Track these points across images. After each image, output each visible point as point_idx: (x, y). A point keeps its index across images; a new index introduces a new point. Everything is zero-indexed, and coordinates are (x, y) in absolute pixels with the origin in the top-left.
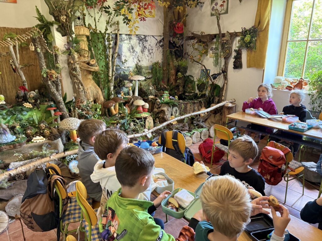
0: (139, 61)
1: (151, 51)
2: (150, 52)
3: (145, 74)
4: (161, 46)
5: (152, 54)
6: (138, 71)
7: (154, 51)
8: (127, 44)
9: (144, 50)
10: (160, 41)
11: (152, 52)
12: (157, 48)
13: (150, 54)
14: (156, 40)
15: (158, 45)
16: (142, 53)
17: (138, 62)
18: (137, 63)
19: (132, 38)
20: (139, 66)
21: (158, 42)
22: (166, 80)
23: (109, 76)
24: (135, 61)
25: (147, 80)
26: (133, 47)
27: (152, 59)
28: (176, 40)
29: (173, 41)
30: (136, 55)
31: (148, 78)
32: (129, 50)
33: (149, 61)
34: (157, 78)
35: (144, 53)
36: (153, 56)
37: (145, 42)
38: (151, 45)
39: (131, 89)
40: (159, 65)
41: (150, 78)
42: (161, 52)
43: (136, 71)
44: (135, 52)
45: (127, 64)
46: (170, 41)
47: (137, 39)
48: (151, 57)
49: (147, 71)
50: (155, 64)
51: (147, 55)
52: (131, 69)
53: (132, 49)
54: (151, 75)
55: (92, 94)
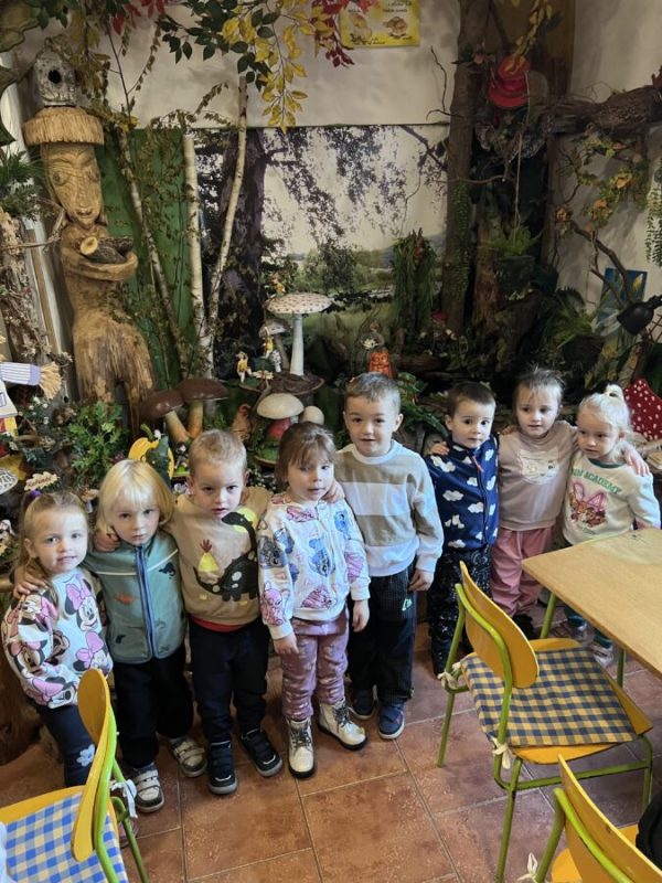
0: (340, 232)
1: (393, 190)
2: (390, 194)
3: (364, 284)
4: (444, 167)
5: (399, 202)
6: (336, 273)
7: (408, 189)
8: (286, 167)
9: (361, 186)
10: (441, 149)
11: (401, 194)
12: (424, 178)
13: (392, 201)
14: (424, 141)
15: (431, 162)
16: (354, 200)
17: (333, 235)
18: (330, 240)
19: (308, 140)
20: (337, 251)
21: (429, 151)
22: (456, 307)
23: (193, 296)
24: (318, 234)
25: (373, 305)
26: (311, 178)
27: (400, 221)
28: (499, 138)
29: (489, 144)
30: (324, 208)
31: (380, 301)
32: (294, 191)
33: (383, 231)
34: (415, 299)
35: (362, 197)
36: (403, 211)
37: (367, 154)
38: (398, 165)
39: (270, 346)
40: (421, 250)
41: (387, 299)
42: (442, 192)
43: (324, 271)
44: (322, 199)
45: (286, 244)
46: (479, 144)
47: (332, 145)
48: (396, 216)
49: (375, 271)
50: (402, 246)
51: (378, 208)
52: (301, 265)
53: (309, 184)
54: (391, 287)
55: (106, 360)
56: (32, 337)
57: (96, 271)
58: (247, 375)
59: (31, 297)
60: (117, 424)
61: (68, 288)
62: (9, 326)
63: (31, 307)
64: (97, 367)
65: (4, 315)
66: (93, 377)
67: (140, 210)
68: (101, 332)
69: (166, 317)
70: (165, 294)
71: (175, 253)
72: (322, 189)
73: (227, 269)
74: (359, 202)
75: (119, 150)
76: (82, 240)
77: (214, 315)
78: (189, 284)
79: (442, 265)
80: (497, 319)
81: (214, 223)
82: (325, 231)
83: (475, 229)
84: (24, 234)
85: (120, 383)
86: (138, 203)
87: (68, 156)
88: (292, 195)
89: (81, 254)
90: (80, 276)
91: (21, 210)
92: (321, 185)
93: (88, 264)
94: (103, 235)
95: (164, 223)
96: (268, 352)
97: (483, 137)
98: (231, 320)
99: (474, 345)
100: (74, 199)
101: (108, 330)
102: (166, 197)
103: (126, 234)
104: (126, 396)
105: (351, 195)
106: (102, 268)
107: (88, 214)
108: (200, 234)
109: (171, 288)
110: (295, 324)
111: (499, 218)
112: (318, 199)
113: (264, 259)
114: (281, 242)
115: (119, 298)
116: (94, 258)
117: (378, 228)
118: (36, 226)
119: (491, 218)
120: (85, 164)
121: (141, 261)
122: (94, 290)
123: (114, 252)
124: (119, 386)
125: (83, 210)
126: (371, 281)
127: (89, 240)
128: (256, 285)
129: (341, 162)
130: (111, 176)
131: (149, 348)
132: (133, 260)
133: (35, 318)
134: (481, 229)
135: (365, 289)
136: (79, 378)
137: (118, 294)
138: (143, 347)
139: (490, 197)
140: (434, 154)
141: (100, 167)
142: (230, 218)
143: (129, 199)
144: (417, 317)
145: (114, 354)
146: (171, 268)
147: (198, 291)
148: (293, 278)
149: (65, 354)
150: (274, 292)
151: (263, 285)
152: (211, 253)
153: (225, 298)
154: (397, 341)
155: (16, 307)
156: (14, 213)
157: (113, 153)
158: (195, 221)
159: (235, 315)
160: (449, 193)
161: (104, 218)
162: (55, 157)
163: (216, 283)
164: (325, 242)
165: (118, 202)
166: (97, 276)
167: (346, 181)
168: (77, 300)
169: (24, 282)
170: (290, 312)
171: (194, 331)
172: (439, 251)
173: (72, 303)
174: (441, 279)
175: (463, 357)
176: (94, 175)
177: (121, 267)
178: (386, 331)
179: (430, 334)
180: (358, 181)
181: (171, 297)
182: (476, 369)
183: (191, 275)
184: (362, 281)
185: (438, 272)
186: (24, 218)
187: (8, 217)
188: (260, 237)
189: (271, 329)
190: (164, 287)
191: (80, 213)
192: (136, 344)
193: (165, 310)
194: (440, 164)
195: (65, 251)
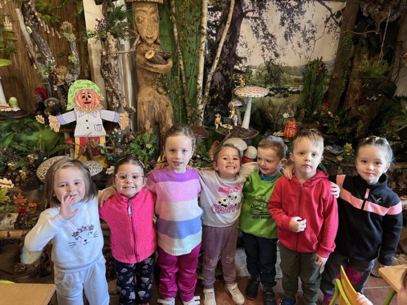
0: (277, 55)
1: (309, 35)
2: (307, 37)
3: (286, 84)
4: (340, 24)
5: (311, 42)
6: (272, 77)
7: (317, 35)
8: (253, 20)
9: (291, 32)
10: (339, 14)
11: (312, 38)
12: (327, 29)
13: (307, 41)
14: (329, 9)
15: (332, 21)
16: (287, 40)
17: (273, 57)
18: (271, 60)
19: (267, 6)
20: (274, 65)
21: (332, 15)
22: (335, 100)
23: (197, 83)
24: (265, 56)
25: (289, 95)
26: (265, 26)
27: (311, 52)
28: (375, 10)
29: (368, 13)
30: (270, 42)
31: (293, 93)
32: (256, 33)
33: (300, 57)
34: (314, 94)
35: (291, 38)
36: (312, 46)
37: (297, 15)
38: (313, 22)
39: (233, 112)
40: (321, 68)
41: (298, 92)
42: (336, 38)
43: (266, 75)
44: (270, 37)
45: (248, 60)
46: (362, 13)
47: (279, 10)
48: (308, 49)
49: (293, 77)
50: (310, 65)
51: (299, 44)
52: (254, 71)
53: (264, 30)
54: (300, 86)
55: (151, 113)
56: (117, 98)
57: (152, 67)
58: (219, 125)
59: (119, 78)
60: (154, 144)
61: (138, 75)
62: (107, 92)
63: (118, 83)
64: (147, 115)
65: (106, 86)
66: (145, 120)
67: (176, 38)
68: (151, 98)
69: (183, 93)
70: (184, 81)
71: (191, 61)
72: (271, 32)
73: (217, 71)
74: (289, 41)
75: (170, 7)
76: (147, 51)
77: (207, 94)
78: (196, 77)
79: (331, 77)
80: (359, 110)
81: (213, 46)
82: (269, 54)
83: (352, 59)
84: (119, 47)
85: (157, 124)
86: (176, 34)
87: (145, 8)
88: (255, 35)
89: (145, 58)
90: (144, 69)
91: (118, 34)
92: (270, 30)
93: (148, 64)
94: (157, 49)
95: (188, 45)
96: (232, 115)
97: (365, 9)
98: (215, 97)
99: (343, 121)
100: (145, 30)
101: (154, 97)
102: (190, 32)
103: (169, 49)
104: (159, 131)
105: (286, 36)
106: (154, 66)
107: (151, 38)
108: (205, 52)
109: (187, 78)
110: (247, 102)
111: (367, 54)
112: (268, 38)
113: (235, 67)
114: (245, 59)
115: (162, 81)
116: (151, 61)
117: (298, 55)
118: (125, 43)
119: (364, 54)
120: (153, 13)
121: (174, 64)
122: (150, 77)
123: (161, 58)
124: (157, 125)
125: (149, 36)
126: (290, 82)
127: (149, 52)
128: (230, 80)
129: (283, 19)
130: (165, 20)
131: (173, 108)
132: (170, 63)
133: (120, 89)
134: (355, 59)
135: (286, 86)
136: (138, 120)
137: (161, 80)
138: (170, 107)
139: (364, 42)
140: (334, 17)
141: (159, 15)
142: (221, 45)
143: (172, 32)
144: (313, 103)
145: (156, 109)
146: (189, 68)
147: (200, 81)
148: (249, 77)
149: (133, 108)
150: (239, 84)
151: (233, 81)
152: (210, 62)
153: (213, 85)
154: (300, 115)
155: (112, 83)
156: (115, 36)
157: (167, 8)
158: (204, 45)
159: (217, 95)
160: (341, 38)
161: (159, 41)
162: (138, 9)
163: (209, 78)
164: (269, 60)
165: (166, 33)
166: (152, 70)
167: (284, 29)
168: (141, 81)
169: (117, 70)
170: (246, 96)
171: (196, 101)
172: (330, 69)
173: (139, 82)
174: (329, 84)
175: (336, 127)
176: (156, 19)
177: (164, 66)
178: (295, 109)
179: (319, 113)
180: (290, 30)
181: (187, 83)
182: (343, 135)
183: (198, 73)
184: (286, 82)
185: (328, 80)
186: (120, 39)
187: (112, 37)
188: (235, 56)
189: (235, 104)
190: (184, 77)
191: (147, 38)
192: (167, 106)
193: (183, 90)
194: (337, 23)
195: (138, 56)
